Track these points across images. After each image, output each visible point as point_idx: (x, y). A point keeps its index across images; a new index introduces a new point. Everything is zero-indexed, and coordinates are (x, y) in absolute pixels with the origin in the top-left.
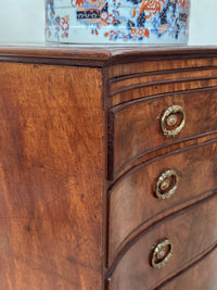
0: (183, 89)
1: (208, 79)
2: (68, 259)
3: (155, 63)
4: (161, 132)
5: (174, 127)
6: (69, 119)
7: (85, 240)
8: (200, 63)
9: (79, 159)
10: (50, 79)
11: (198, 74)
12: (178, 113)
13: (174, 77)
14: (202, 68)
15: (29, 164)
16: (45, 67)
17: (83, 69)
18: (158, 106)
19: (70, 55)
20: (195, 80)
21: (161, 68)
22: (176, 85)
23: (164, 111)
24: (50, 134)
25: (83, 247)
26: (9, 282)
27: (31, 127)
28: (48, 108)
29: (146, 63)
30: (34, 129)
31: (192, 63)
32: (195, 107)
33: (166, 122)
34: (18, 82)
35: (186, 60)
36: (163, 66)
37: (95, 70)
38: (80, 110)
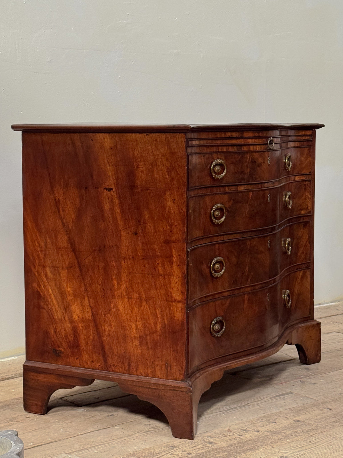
0: (225, 150)
1: (241, 146)
2: (164, 242)
3: (207, 133)
4: (211, 176)
5: (219, 174)
6: (167, 159)
7: (176, 226)
8: (235, 135)
9: (172, 179)
10: (156, 140)
11: (234, 142)
12: (221, 165)
13: (219, 142)
14: (236, 138)
15: (139, 190)
16: (154, 134)
17: (176, 134)
18: (209, 158)
19: (171, 128)
20: (232, 145)
21: (210, 136)
22: (220, 148)
23: (212, 162)
24: (155, 169)
25: (175, 230)
26: (115, 282)
27: (142, 167)
28: (154, 155)
29: (201, 133)
30: (144, 169)
31: (229, 134)
32: (233, 163)
33: (214, 170)
34: (134, 144)
35: (225, 132)
36: (211, 135)
37: (182, 134)
38: (173, 154)
